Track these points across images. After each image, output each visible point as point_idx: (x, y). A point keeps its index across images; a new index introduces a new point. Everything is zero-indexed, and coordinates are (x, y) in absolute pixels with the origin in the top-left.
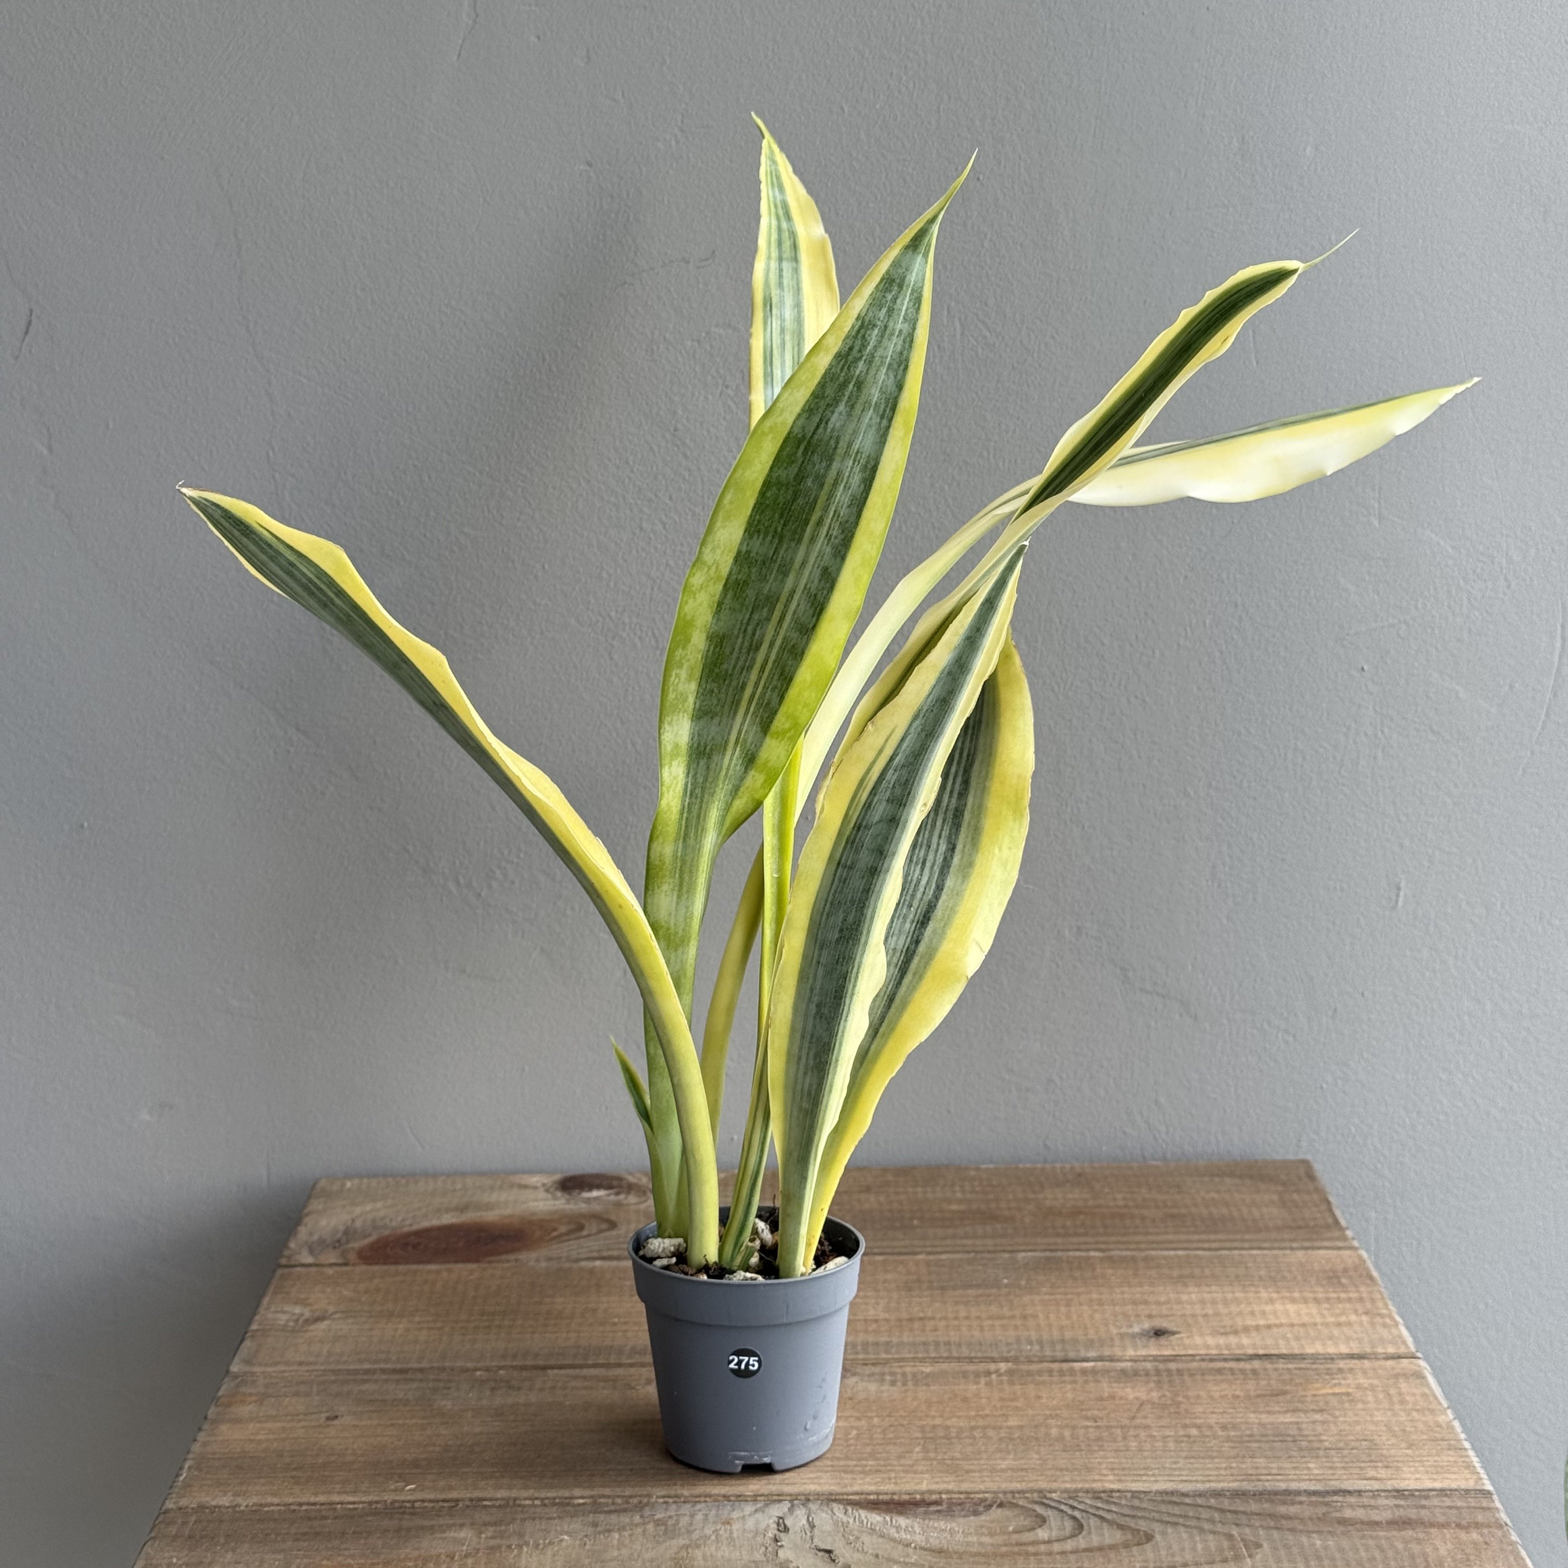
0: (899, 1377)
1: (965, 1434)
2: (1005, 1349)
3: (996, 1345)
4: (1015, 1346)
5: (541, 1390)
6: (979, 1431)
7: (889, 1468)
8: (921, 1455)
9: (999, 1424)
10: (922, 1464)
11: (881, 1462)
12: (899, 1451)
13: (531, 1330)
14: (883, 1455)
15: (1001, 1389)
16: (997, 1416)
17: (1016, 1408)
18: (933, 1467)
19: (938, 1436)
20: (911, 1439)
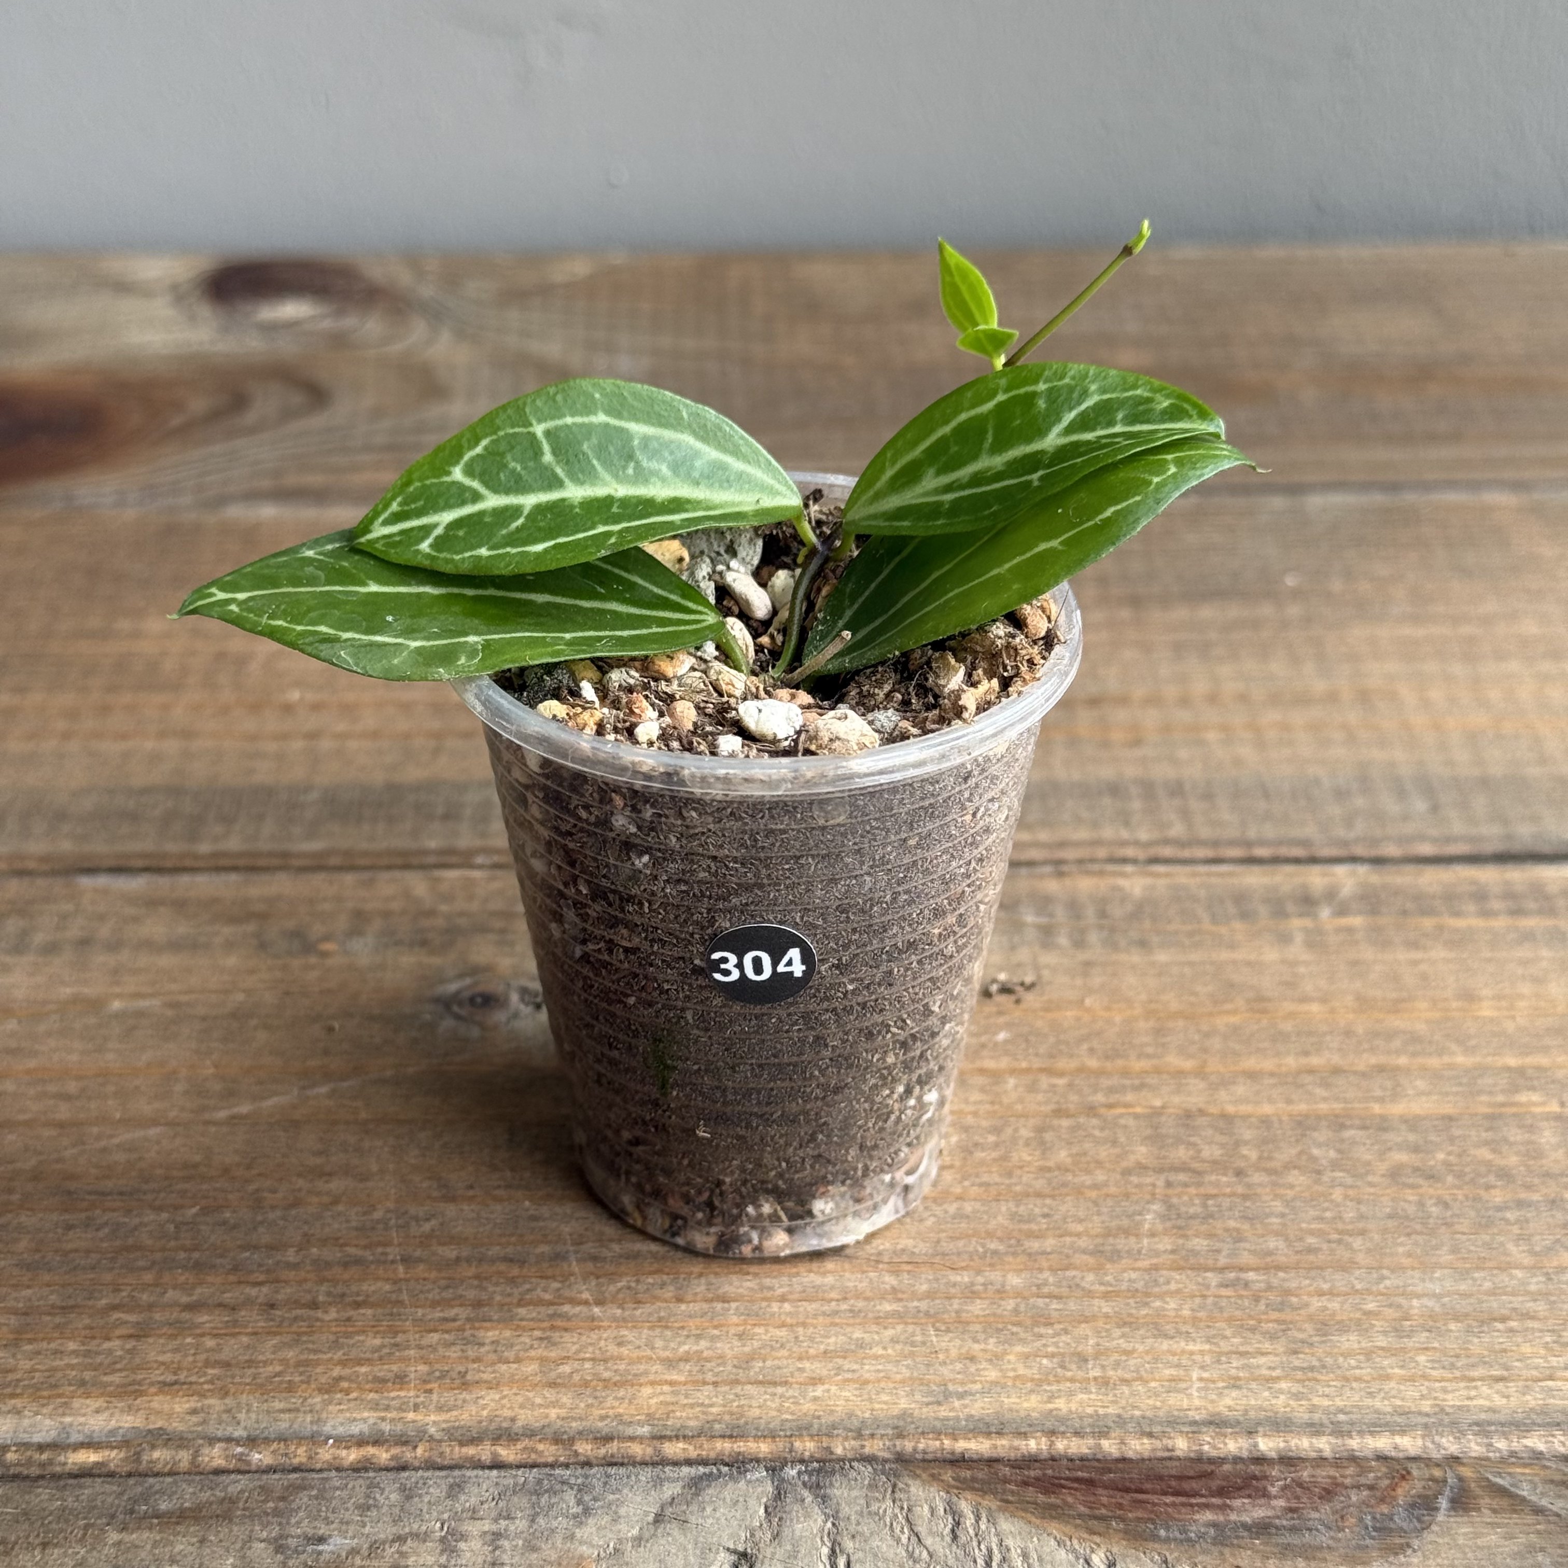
0: (1060, 914)
2: (1335, 811)
3: (1309, 799)
4: (1360, 802)
5: (51, 949)
6: (1322, 1135)
7: (1072, 1305)
8: (1165, 1244)
9: (1377, 1108)
10: (1173, 1286)
11: (1046, 1274)
12: (1096, 1224)
13: (61, 725)
14: (1050, 1243)
15: (1355, 963)
16: (1364, 1075)
17: (1414, 1038)
18: (1210, 1300)
19: (1203, 1161)
20: (1127, 1172)
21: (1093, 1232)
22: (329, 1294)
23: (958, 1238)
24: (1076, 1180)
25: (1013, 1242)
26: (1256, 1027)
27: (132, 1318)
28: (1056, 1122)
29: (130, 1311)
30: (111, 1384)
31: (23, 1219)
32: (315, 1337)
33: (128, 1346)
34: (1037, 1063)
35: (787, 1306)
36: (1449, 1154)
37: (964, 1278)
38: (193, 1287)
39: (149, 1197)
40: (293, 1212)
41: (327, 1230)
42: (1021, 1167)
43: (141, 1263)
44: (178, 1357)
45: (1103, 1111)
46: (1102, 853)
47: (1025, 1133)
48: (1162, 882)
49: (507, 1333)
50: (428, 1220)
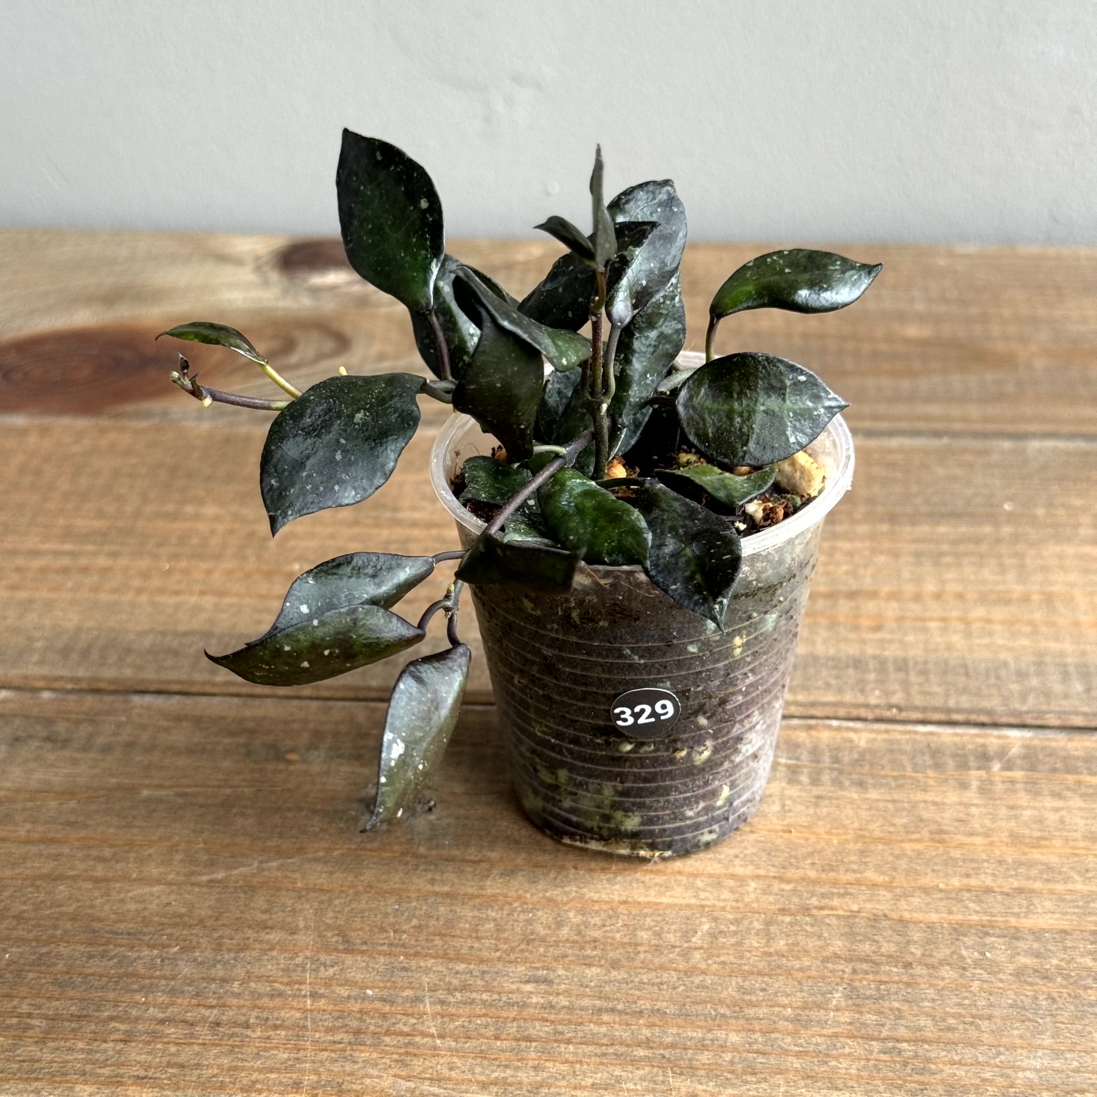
0: (805, 757)
1: (943, 952)
2: (1015, 687)
3: (998, 677)
4: (1034, 682)
5: (106, 749)
6: (969, 941)
7: (772, 1060)
8: (846, 1017)
9: (1013, 921)
10: (847, 1050)
11: (757, 1035)
12: (798, 999)
13: (137, 583)
14: (763, 1011)
15: (1012, 808)
16: (1007, 894)
17: (1049, 868)
18: (871, 1063)
19: (882, 955)
20: (825, 960)
21: (794, 1005)
22: (257, 1017)
23: (698, 1003)
24: (789, 964)
25: (737, 1009)
26: (934, 853)
27: (123, 1027)
28: (780, 918)
29: (122, 1023)
30: (102, 1075)
31: (61, 949)
32: (244, 1050)
33: (118, 1048)
34: (773, 872)
35: (571, 1047)
36: (1061, 960)
37: (699, 1034)
38: (167, 1008)
39: (147, 938)
40: (242, 955)
41: (263, 969)
42: (750, 951)
43: (135, 987)
44: (150, 1058)
45: (815, 912)
46: (842, 712)
47: (757, 925)
48: (880, 737)
49: (375, 1055)
50: (333, 966)
